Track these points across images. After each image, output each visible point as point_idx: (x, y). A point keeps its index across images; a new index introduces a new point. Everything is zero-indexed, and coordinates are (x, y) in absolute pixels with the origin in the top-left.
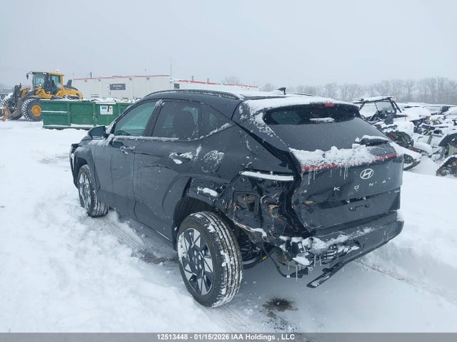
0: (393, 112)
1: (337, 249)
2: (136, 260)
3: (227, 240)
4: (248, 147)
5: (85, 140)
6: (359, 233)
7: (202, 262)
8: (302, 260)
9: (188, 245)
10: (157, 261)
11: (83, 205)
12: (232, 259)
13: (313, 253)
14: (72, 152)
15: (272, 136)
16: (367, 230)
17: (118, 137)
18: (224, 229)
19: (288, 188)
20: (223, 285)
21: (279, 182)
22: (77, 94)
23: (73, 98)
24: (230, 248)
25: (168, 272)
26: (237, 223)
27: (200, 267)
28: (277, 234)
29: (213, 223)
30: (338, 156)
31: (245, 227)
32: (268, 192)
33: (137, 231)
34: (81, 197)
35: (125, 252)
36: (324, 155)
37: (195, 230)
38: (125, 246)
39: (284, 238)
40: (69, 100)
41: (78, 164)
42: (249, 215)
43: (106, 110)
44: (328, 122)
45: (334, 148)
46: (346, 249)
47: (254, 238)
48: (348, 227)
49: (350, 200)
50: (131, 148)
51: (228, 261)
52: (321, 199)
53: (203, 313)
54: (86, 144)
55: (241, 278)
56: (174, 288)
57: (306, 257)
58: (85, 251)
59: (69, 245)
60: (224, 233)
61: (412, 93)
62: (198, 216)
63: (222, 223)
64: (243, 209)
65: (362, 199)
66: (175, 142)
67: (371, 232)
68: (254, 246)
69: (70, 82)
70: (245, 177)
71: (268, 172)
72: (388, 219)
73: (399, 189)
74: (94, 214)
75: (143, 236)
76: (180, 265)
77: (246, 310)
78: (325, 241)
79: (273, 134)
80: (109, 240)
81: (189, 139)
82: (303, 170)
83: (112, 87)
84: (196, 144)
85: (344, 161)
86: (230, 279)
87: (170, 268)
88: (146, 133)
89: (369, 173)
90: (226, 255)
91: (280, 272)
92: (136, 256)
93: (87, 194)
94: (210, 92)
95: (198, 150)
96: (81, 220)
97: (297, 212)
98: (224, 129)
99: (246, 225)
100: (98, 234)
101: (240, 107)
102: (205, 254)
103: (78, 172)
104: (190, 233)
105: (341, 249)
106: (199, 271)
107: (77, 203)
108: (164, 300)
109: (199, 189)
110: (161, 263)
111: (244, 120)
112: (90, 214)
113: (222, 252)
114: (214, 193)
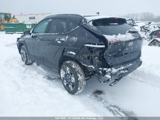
0: (133, 24)
1: (120, 72)
2: (45, 79)
3: (79, 70)
4: (87, 35)
5: (22, 36)
6: (128, 66)
7: (70, 79)
8: (108, 76)
9: (65, 73)
10: (53, 79)
11: (23, 61)
12: (82, 77)
13: (112, 73)
14: (18, 41)
15: (96, 30)
16: (130, 65)
17: (35, 34)
18: (78, 66)
19: (102, 50)
20: (79, 86)
21: (99, 48)
22: (17, 21)
23: (16, 22)
24: (81, 73)
25: (57, 83)
26: (83, 64)
27: (70, 80)
28: (98, 67)
29: (74, 64)
30: (121, 37)
31: (86, 65)
32: (95, 52)
33: (44, 69)
34: (22, 58)
35: (41, 77)
36: (116, 37)
37: (67, 68)
38: (40, 74)
39: (101, 69)
40: (14, 23)
41: (20, 45)
42: (88, 61)
43: (29, 26)
44: (116, 25)
45: (119, 34)
46: (123, 72)
47: (90, 69)
48: (124, 63)
49: (124, 54)
50: (40, 38)
51: (80, 78)
52: (114, 54)
53: (72, 97)
54: (23, 38)
55: (85, 83)
56: (60, 89)
57: (110, 75)
58: (26, 77)
59: (19, 75)
60: (78, 68)
61: (138, 18)
62: (68, 62)
63: (77, 65)
64: (85, 59)
65: (128, 53)
66: (57, 34)
67: (132, 65)
68: (89, 72)
69: (14, 16)
70: (86, 46)
71: (95, 44)
72: (137, 60)
73: (141, 49)
74: (27, 63)
75: (47, 71)
76: (62, 80)
77: (87, 95)
78: (116, 69)
79: (96, 29)
80: (34, 73)
81: (63, 33)
82: (109, 43)
83: (30, 18)
84: (66, 35)
85: (123, 39)
86: (81, 84)
87: (58, 82)
88: (46, 32)
89: (132, 44)
90: (80, 76)
91: (99, 81)
92: (45, 78)
93: (24, 56)
94: (70, 14)
95: (67, 37)
96: (23, 66)
97: (106, 59)
98: (77, 29)
99: (87, 64)
100: (30, 71)
101: (83, 19)
102: (72, 76)
103: (20, 48)
104: (65, 69)
105: (121, 72)
106: (69, 82)
107: (21, 60)
108: (57, 93)
109: (68, 52)
110: (54, 80)
111: (85, 25)
112: (26, 64)
113: (78, 75)
114: (74, 53)
